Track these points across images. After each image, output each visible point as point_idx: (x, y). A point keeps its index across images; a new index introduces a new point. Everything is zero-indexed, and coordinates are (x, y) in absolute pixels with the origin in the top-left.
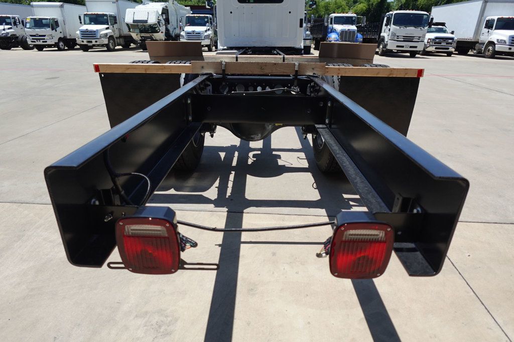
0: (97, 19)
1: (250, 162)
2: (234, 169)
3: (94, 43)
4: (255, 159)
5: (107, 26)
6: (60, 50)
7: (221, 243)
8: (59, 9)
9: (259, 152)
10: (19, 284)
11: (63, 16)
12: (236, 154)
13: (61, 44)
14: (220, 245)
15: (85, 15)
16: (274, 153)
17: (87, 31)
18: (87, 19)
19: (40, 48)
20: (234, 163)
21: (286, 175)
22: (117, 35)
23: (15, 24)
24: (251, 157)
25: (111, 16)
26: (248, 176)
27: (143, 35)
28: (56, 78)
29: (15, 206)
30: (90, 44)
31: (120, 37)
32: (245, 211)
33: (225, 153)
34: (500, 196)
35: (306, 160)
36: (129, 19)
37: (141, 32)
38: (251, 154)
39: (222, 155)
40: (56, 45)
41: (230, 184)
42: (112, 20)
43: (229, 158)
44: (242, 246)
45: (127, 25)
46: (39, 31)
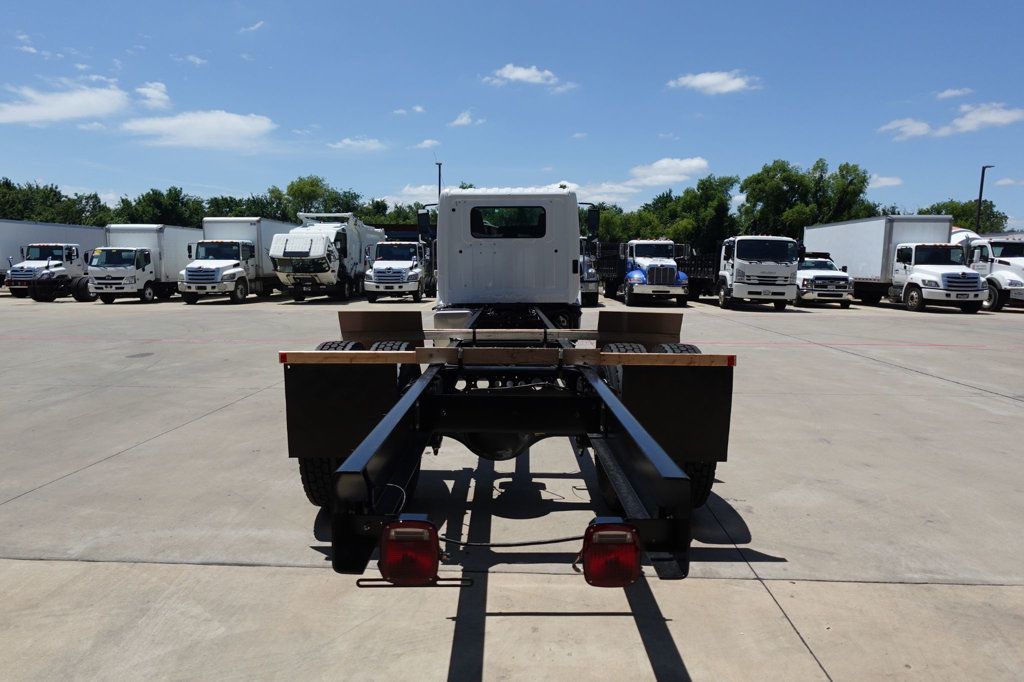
0: (219, 250)
1: (496, 494)
2: (470, 506)
3: (209, 288)
4: (503, 491)
5: (235, 262)
6: (144, 301)
7: (455, 615)
8: (156, 235)
9: (510, 480)
10: (157, 675)
11: (160, 246)
12: (473, 482)
13: (149, 291)
14: (453, 619)
15: (199, 244)
16: (534, 480)
17: (200, 270)
18: (202, 251)
19: (108, 299)
20: (470, 497)
21: (553, 514)
22: (252, 274)
23: (69, 257)
24: (497, 487)
25: (245, 245)
26: (493, 517)
27: (299, 275)
28: (148, 354)
29: (125, 566)
30: (201, 292)
31: (258, 278)
32: (490, 569)
33: (453, 482)
34: (891, 543)
35: (587, 492)
36: (277, 249)
37: (296, 270)
38: (497, 483)
39: (450, 484)
40: (139, 293)
41: (465, 530)
42: (248, 252)
43: (461, 488)
44: (488, 618)
45: (273, 259)
46: (112, 271)
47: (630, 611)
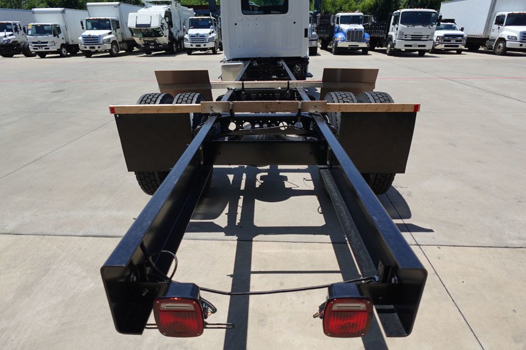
0: (99, 24)
1: (258, 184)
2: (242, 193)
3: (97, 48)
4: (262, 182)
5: (109, 31)
6: (62, 56)
7: (232, 273)
8: (61, 14)
9: (266, 174)
10: (51, 319)
11: (65, 21)
12: (244, 176)
13: (64, 50)
14: (231, 276)
15: (87, 20)
16: (281, 174)
18: (89, 24)
19: (42, 55)
20: (243, 187)
21: (292, 198)
22: (120, 39)
23: (16, 30)
24: (259, 180)
25: (113, 20)
26: (256, 201)
27: (146, 39)
28: (61, 91)
29: (38, 238)
30: (93, 50)
31: (123, 41)
32: (254, 239)
33: (233, 176)
34: (497, 218)
35: (312, 182)
36: (131, 24)
37: (144, 36)
38: (258, 176)
39: (231, 177)
40: (59, 51)
41: (239, 210)
42: (114, 25)
43: (238, 180)
44: (252, 275)
45: (130, 29)
46: (41, 38)
47: (339, 270)
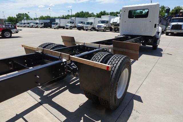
0: (103, 22)
3: (100, 29)
5: (105, 24)
6: (91, 31)
8: (94, 19)
11: (94, 21)
13: (92, 29)
17: (99, 25)
18: (100, 22)
19: (87, 30)
22: (108, 26)
25: (107, 21)
27: (115, 27)
30: (99, 29)
37: (115, 26)
40: (91, 29)
42: (107, 22)
45: (111, 23)
46: (87, 25)
